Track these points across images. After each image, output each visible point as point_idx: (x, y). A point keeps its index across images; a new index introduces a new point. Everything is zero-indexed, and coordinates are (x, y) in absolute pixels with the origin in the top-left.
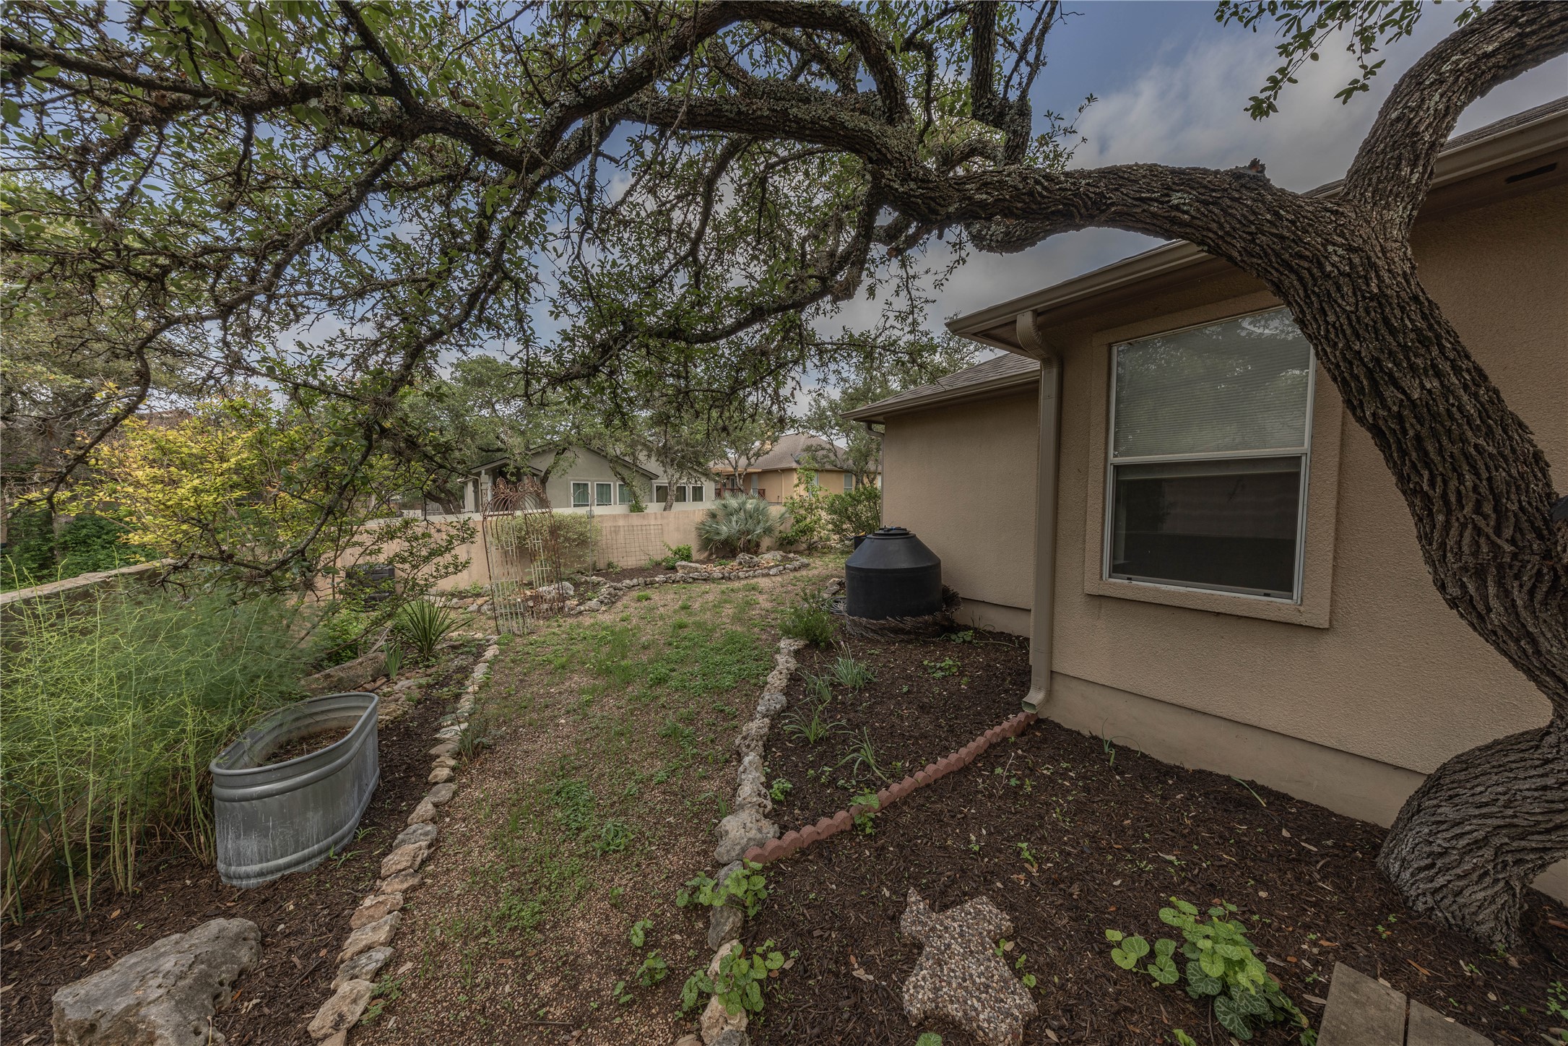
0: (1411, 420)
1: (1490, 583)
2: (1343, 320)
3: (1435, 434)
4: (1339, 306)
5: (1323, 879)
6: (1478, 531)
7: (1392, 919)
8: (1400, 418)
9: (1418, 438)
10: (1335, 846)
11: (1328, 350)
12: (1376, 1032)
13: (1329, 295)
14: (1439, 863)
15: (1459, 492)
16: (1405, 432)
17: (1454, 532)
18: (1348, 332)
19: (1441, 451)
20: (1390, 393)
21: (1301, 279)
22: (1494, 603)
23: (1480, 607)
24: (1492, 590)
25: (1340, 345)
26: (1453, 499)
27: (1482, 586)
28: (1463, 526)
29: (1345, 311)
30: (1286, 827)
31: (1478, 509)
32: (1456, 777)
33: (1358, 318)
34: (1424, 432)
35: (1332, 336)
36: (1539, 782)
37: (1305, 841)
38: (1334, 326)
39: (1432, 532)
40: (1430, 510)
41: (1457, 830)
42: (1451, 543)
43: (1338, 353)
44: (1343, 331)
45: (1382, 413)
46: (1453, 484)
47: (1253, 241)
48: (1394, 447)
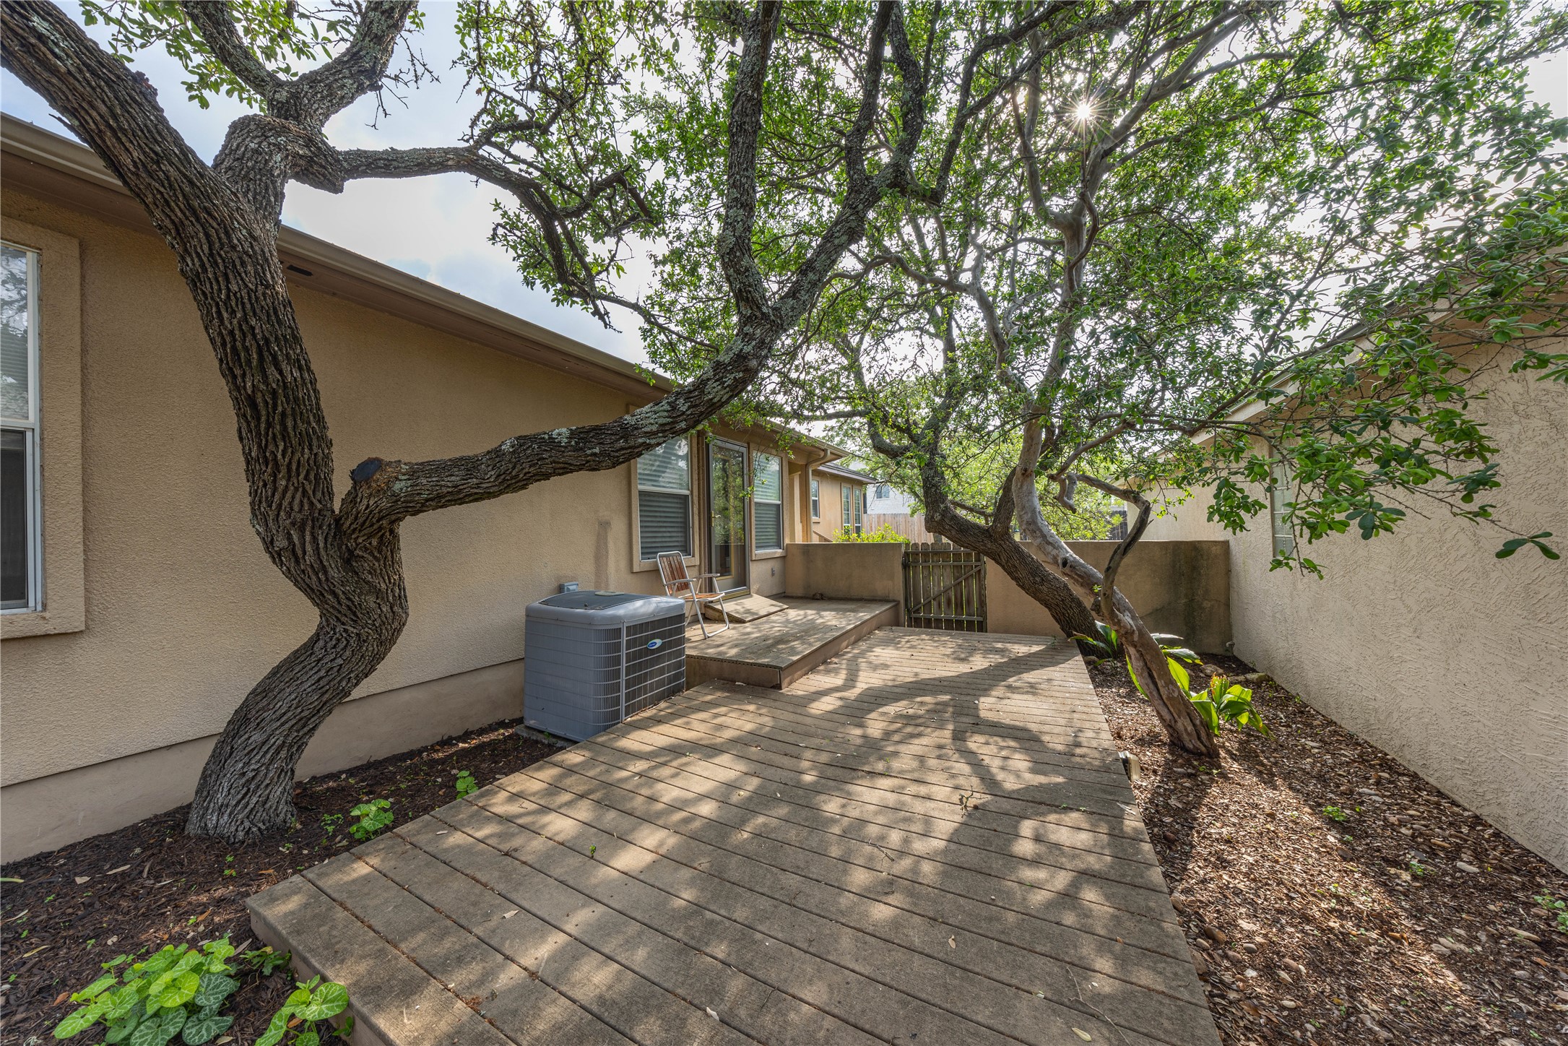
0: (281, 399)
1: (308, 533)
2: (244, 293)
3: (294, 415)
4: (242, 279)
5: (158, 878)
6: (304, 492)
7: (230, 859)
8: (274, 394)
9: (283, 414)
10: (144, 850)
11: (225, 315)
12: (310, 904)
13: (234, 266)
14: (252, 786)
15: (299, 462)
16: (275, 406)
17: (289, 495)
18: (248, 306)
19: (295, 428)
20: (272, 371)
21: (207, 236)
22: (309, 548)
23: (299, 553)
24: (308, 538)
25: (239, 315)
26: (294, 467)
27: (302, 537)
28: (296, 489)
29: (246, 286)
30: (76, 875)
31: (306, 478)
32: (260, 705)
33: (257, 298)
34: (289, 411)
35: (233, 304)
36: (316, 677)
37: (111, 869)
38: (235, 294)
39: (273, 495)
40: (275, 476)
41: (265, 748)
42: (285, 503)
43: (235, 322)
44: (243, 304)
45: (262, 387)
46: (298, 455)
47: (158, 163)
48: (263, 419)
